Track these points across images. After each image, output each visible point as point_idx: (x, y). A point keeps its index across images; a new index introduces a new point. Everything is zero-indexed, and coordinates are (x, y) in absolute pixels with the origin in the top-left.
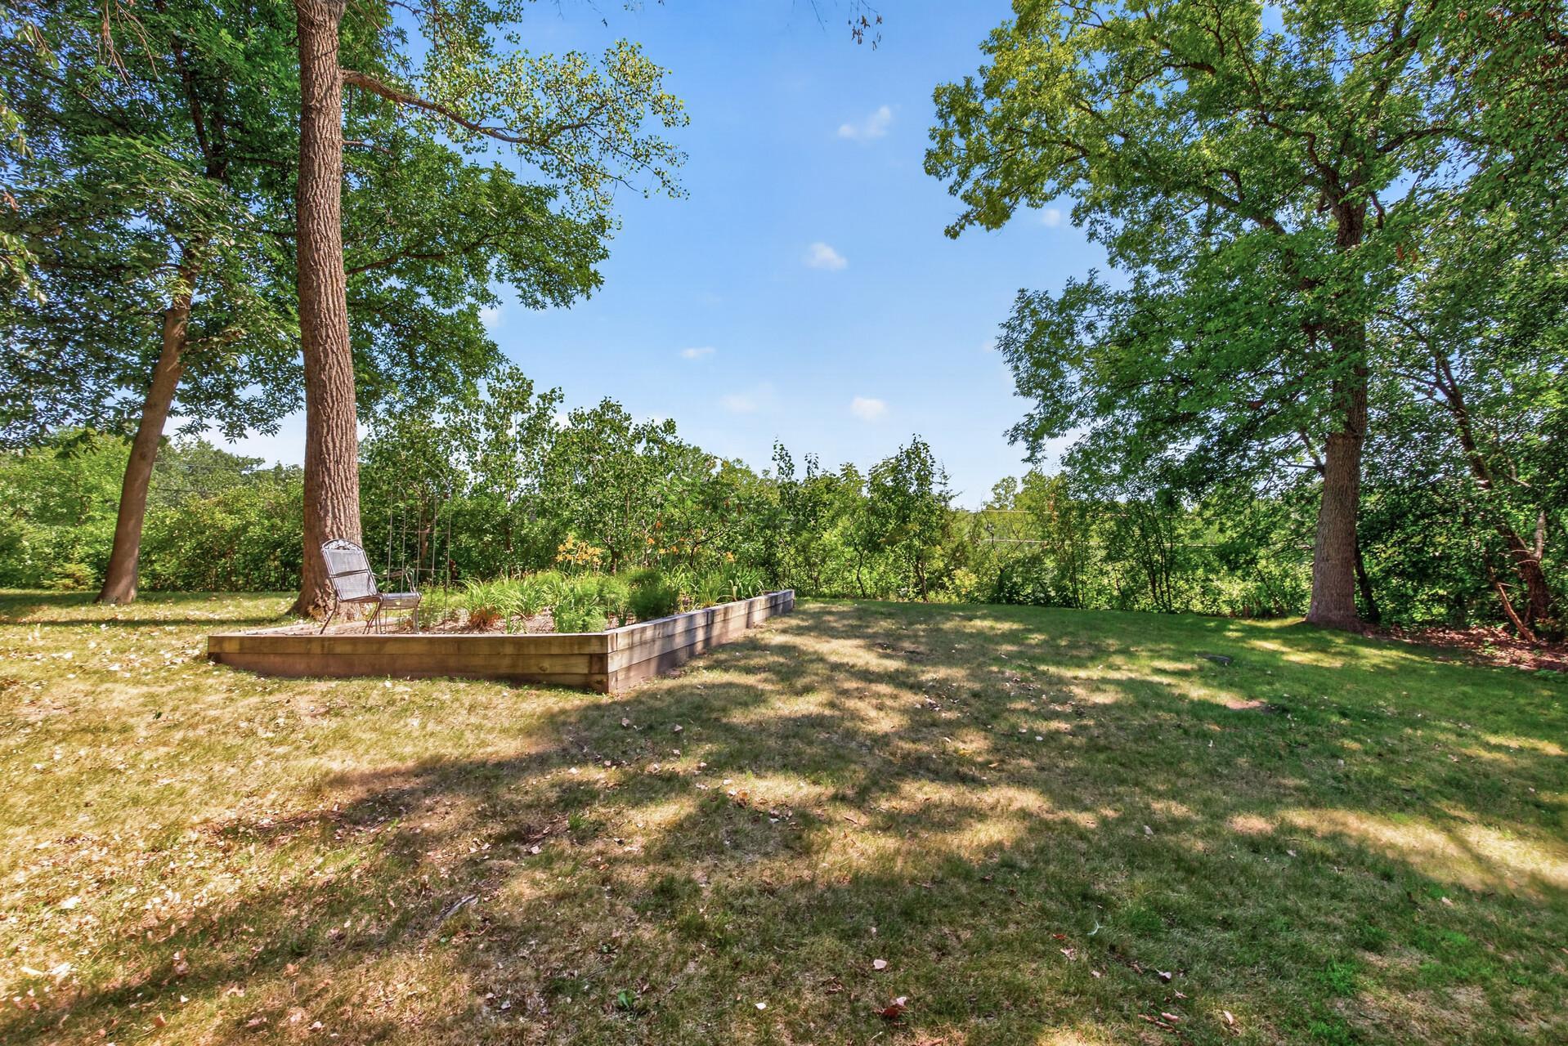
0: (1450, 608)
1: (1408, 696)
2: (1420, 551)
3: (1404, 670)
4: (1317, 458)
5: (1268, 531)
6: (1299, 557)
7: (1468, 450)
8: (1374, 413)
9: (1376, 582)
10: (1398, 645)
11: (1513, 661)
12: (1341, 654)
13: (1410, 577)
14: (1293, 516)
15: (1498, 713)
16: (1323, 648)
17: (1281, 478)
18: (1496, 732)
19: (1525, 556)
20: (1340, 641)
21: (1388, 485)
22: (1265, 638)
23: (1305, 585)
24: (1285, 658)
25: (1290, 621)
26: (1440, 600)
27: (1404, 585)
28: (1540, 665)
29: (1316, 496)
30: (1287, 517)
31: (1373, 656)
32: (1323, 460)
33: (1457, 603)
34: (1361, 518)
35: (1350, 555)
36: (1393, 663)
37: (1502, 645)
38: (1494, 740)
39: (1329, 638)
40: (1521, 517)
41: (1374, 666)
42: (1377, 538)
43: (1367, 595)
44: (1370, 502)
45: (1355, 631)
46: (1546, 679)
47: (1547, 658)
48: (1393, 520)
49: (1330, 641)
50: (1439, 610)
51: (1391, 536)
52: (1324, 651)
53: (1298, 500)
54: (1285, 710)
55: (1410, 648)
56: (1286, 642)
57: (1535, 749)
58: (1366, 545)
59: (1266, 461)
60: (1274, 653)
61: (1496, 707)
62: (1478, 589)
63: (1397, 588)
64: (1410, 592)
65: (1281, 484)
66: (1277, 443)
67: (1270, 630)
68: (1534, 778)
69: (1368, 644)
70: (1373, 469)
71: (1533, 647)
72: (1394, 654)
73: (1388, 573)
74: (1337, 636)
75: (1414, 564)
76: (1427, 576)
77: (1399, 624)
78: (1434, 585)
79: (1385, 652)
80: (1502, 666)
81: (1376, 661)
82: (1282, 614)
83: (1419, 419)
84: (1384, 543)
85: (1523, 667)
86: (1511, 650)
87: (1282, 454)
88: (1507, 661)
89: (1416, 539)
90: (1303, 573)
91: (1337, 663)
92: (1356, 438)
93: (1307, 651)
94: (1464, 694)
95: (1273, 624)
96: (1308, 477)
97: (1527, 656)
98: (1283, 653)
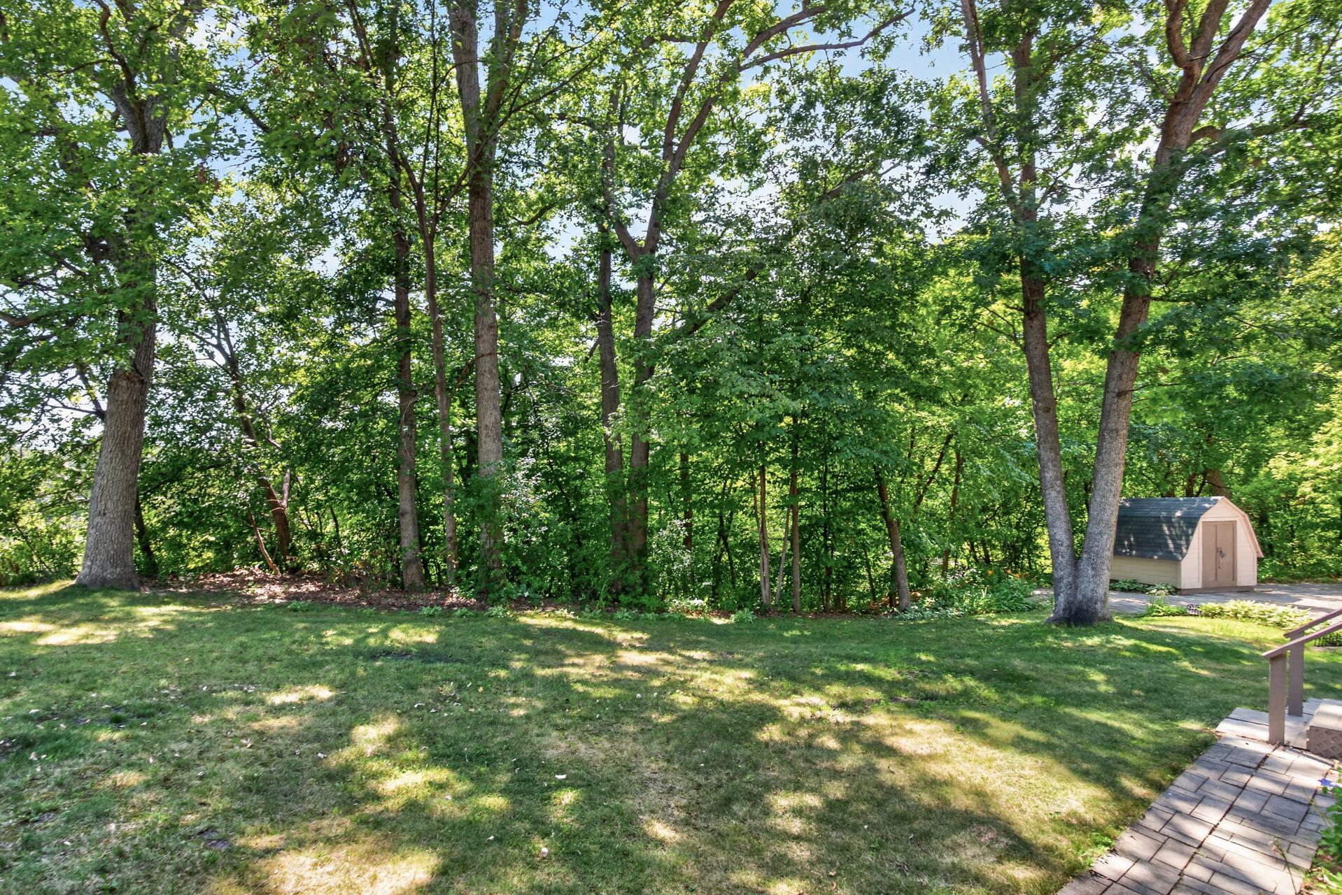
0: (218, 552)
1: (191, 663)
2: (195, 501)
3: (184, 629)
4: (95, 402)
5: (35, 481)
6: (73, 509)
7: (240, 411)
8: (160, 366)
9: (154, 533)
10: (175, 598)
11: (270, 597)
12: (115, 620)
13: (187, 526)
14: (67, 465)
15: (272, 659)
16: (95, 616)
17: (52, 421)
18: (277, 688)
19: (276, 505)
20: (113, 603)
21: (171, 438)
22: (18, 617)
23: (79, 539)
24: (41, 642)
25: (55, 587)
26: (208, 545)
27: (180, 535)
28: (290, 597)
29: (94, 444)
30: (60, 466)
31: (152, 617)
32: (104, 405)
33: (224, 547)
34: (142, 470)
35: (131, 507)
36: (172, 622)
37: (261, 582)
38: (277, 699)
39: (104, 600)
40: (275, 473)
41: (154, 629)
42: (156, 489)
43: (146, 549)
44: (152, 454)
45: (133, 588)
46: (295, 610)
47: (292, 589)
48: (172, 473)
49: (102, 606)
50: (209, 554)
51: (169, 488)
52: (94, 619)
53: (74, 447)
54: (27, 744)
55: (186, 600)
56: (48, 617)
57: (312, 698)
58: (146, 497)
59: (33, 400)
60: (26, 638)
61: (271, 652)
62: (241, 533)
63: (173, 538)
64: (185, 541)
65: (53, 429)
66: (50, 379)
67: (29, 602)
68: (318, 738)
69: (146, 602)
70: (157, 422)
71: (283, 581)
72: (171, 609)
73: (165, 524)
74: (111, 597)
75: (191, 514)
76: (201, 524)
77: (175, 575)
78: (206, 531)
79: (165, 609)
80: (262, 604)
81: (154, 622)
82: (47, 579)
83: (200, 377)
84: (165, 494)
85: (277, 601)
86: (267, 586)
87: (56, 393)
88: (266, 597)
89: (193, 491)
90: (76, 527)
91: (109, 634)
92: (142, 382)
93: (75, 624)
94: (242, 644)
95: (33, 593)
96: (87, 423)
97: (277, 589)
98: (40, 634)
